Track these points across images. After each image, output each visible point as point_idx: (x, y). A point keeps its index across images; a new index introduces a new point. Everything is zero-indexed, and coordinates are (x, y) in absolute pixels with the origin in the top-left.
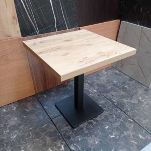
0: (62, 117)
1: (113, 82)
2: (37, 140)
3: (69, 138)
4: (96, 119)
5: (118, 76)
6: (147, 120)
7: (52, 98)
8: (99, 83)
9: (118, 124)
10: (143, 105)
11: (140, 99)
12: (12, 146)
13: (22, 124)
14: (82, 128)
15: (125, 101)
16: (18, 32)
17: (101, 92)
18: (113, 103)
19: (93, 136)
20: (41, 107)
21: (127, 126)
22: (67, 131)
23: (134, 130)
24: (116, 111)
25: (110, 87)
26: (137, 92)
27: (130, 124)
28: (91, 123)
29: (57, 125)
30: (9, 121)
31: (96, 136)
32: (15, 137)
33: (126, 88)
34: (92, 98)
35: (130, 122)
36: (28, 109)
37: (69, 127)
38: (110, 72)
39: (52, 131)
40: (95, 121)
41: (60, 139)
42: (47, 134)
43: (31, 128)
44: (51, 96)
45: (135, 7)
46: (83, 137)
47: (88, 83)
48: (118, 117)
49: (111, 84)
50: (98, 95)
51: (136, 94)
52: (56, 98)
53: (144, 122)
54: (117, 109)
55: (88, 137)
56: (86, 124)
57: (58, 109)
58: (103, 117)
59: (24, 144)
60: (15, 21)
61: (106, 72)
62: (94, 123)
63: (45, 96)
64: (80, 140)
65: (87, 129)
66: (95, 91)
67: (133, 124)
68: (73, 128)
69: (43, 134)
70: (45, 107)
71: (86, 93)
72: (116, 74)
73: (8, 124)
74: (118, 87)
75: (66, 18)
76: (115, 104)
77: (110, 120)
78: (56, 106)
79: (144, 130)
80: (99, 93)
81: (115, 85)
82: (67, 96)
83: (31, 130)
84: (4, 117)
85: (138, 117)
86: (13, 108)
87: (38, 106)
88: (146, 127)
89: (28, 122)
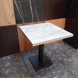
0: (32, 65)
1: (60, 49)
2: (18, 75)
3: (34, 76)
4: (49, 68)
5: (63, 47)
6: (75, 71)
7: (28, 55)
8: (53, 49)
9: (60, 71)
10: (74, 63)
11: (73, 59)
12: (5, 76)
13: (12, 66)
14: (41, 72)
15: (65, 59)
16: (14, 22)
17: (53, 54)
18: (59, 60)
19: (46, 76)
20: (22, 59)
21: (64, 73)
22: (33, 72)
23: (68, 75)
24: (60, 64)
25: (58, 52)
26: (72, 55)
27: (66, 72)
28: (46, 70)
29: (29, 69)
30: (6, 64)
31: (47, 76)
32: (7, 72)
33: (67, 53)
34: (48, 57)
35: (66, 71)
36: (15, 59)
37: (35, 70)
38: (59, 44)
39: (26, 71)
40: (48, 68)
41: (29, 76)
42: (23, 73)
43: (16, 69)
44: (27, 54)
45: (73, 13)
46: (41, 76)
47: (47, 49)
48: (60, 68)
49: (59, 50)
50: (52, 56)
51: (72, 57)
52: (30, 55)
53: (74, 71)
54: (60, 63)
55: (43, 76)
56: (43, 69)
57: (30, 61)
58: (52, 67)
59: (11, 76)
60: (13, 17)
61: (57, 44)
62: (48, 70)
63: (25, 54)
64: (39, 77)
65: (43, 72)
66: (50, 53)
67: (67, 72)
68: (36, 71)
69: (21, 72)
70: (24, 59)
71: (46, 54)
72: (62, 45)
73: (5, 66)
74: (62, 52)
75: (38, 16)
76: (60, 61)
77: (56, 69)
78: (29, 59)
79: (73, 76)
80: (52, 55)
81: (61, 51)
82: (36, 54)
83: (15, 70)
84: (3, 62)
85: (71, 69)
86: (9, 58)
87: (21, 58)
88: (74, 74)
89: (14, 65)
